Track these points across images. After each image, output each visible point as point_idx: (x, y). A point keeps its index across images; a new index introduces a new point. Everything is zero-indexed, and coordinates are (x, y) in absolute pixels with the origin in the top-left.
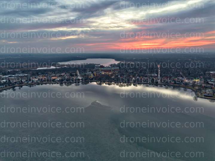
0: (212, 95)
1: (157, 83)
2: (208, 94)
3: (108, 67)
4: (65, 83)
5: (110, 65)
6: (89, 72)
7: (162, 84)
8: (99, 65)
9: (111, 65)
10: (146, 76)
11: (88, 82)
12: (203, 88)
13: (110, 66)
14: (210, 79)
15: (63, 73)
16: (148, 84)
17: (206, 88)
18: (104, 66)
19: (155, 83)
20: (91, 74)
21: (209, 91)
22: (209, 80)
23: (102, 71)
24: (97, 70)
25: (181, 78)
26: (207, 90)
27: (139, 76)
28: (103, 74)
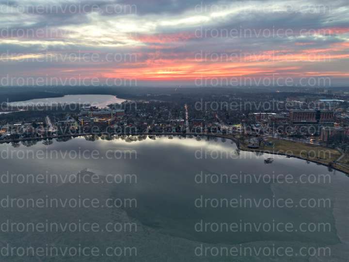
0: (258, 146)
1: (185, 132)
2: (253, 144)
3: (105, 109)
4: (23, 141)
5: (108, 106)
6: (70, 118)
7: (192, 133)
8: (88, 105)
9: (111, 106)
10: (168, 123)
11: (69, 137)
12: (247, 137)
13: (108, 108)
14: (254, 123)
15: (17, 122)
16: (172, 136)
17: (249, 136)
18: (97, 108)
19: (182, 133)
20: (74, 122)
21: (253, 141)
22: (253, 125)
23: (94, 116)
24: (84, 115)
25: (217, 123)
26: (251, 139)
27: (158, 123)
28: (97, 122)
